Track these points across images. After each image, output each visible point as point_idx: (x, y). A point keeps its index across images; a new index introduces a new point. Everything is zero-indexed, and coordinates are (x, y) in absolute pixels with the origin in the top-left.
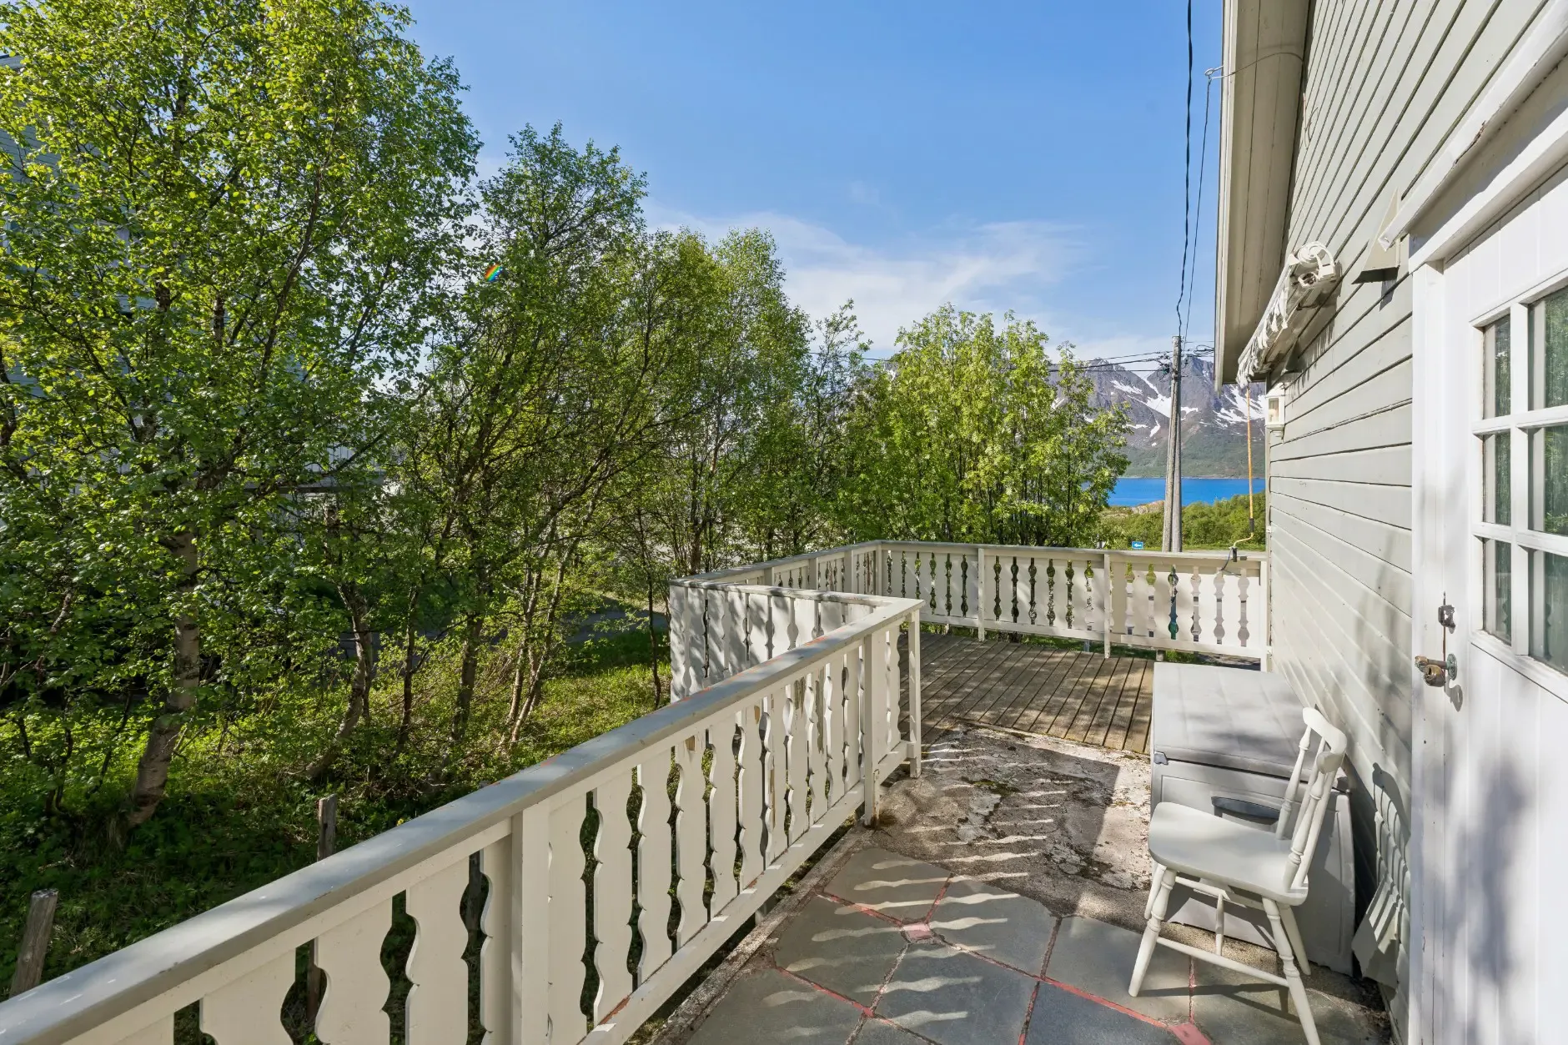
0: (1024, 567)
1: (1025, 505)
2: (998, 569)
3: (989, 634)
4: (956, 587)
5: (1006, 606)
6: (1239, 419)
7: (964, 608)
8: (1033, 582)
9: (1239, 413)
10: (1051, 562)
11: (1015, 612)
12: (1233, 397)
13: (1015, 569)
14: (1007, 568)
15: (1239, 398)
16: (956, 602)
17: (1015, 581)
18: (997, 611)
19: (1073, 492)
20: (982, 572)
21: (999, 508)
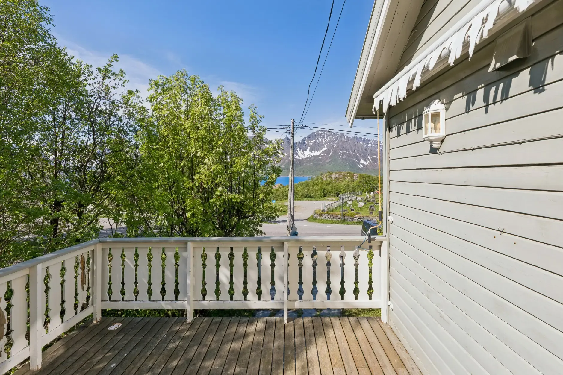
0: (225, 254)
1: (230, 196)
2: (204, 257)
3: (196, 312)
4: (170, 275)
5: (211, 287)
6: (299, 158)
7: (177, 292)
8: (231, 266)
9: (299, 156)
10: (245, 249)
11: (217, 292)
12: (297, 151)
13: (218, 257)
14: (211, 255)
15: (299, 151)
16: (170, 288)
17: (218, 265)
18: (204, 294)
19: (256, 185)
20: (191, 261)
21: (214, 199)
